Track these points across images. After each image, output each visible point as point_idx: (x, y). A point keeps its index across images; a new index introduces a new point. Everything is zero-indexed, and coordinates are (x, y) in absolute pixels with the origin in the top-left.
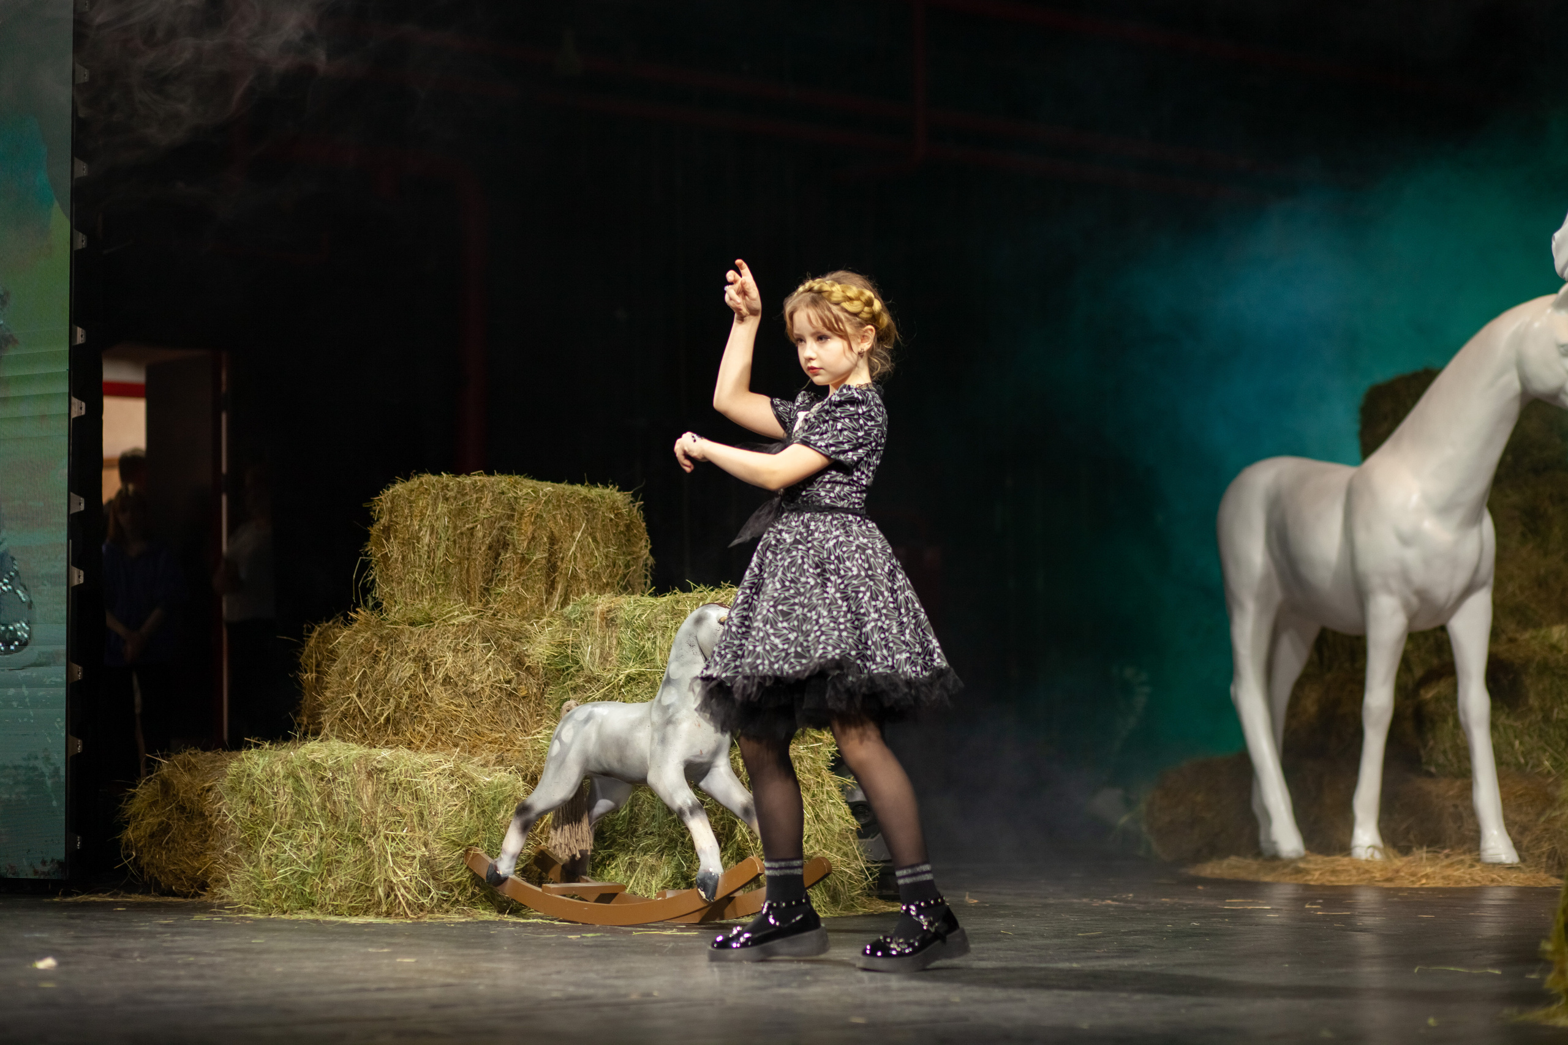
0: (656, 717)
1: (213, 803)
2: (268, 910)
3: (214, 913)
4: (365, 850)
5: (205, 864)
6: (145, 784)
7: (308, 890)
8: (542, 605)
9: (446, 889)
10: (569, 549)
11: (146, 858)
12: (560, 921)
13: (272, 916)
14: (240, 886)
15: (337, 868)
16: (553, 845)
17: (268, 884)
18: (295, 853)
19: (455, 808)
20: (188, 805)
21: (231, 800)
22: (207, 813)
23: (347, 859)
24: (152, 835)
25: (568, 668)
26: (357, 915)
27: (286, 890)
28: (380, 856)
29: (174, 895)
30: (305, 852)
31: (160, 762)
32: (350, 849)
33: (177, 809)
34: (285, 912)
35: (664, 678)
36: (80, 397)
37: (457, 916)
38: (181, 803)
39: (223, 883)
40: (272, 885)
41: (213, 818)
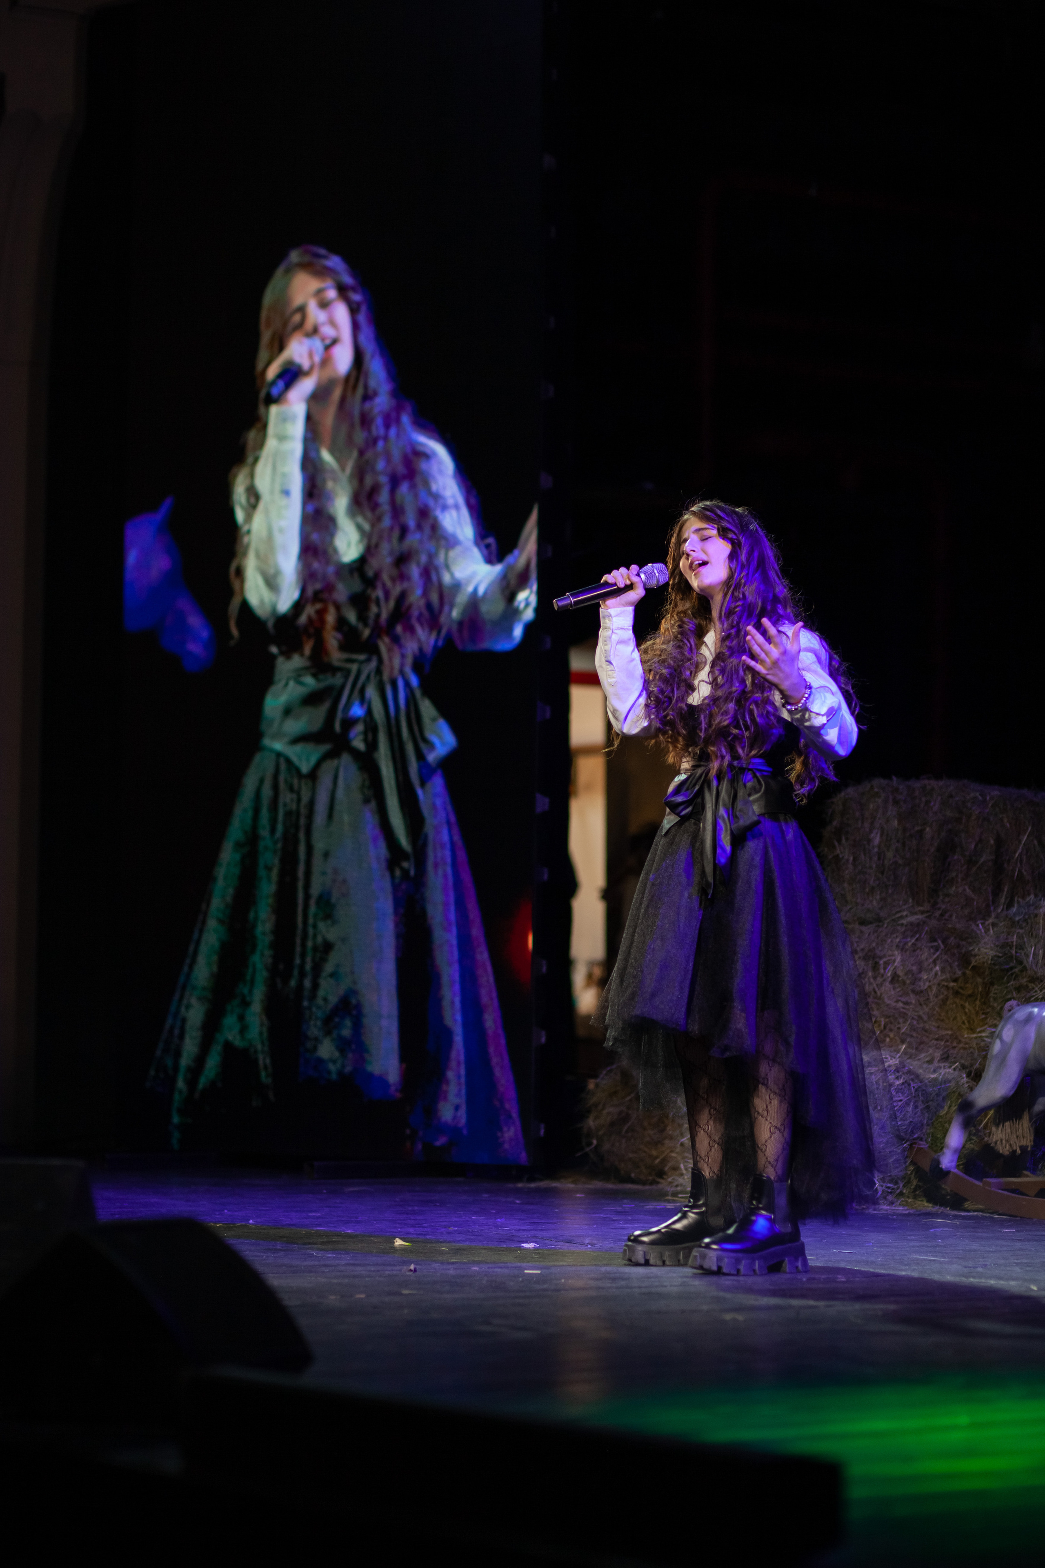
3: (668, 1201)
5: (662, 1152)
6: (606, 1074)
8: (988, 906)
9: (891, 1181)
10: (1015, 852)
11: (606, 1146)
12: (999, 1215)
16: (994, 1140)
19: (900, 1104)
24: (612, 1124)
25: (1012, 968)
36: (545, 701)
37: (902, 1207)
39: (677, 1172)
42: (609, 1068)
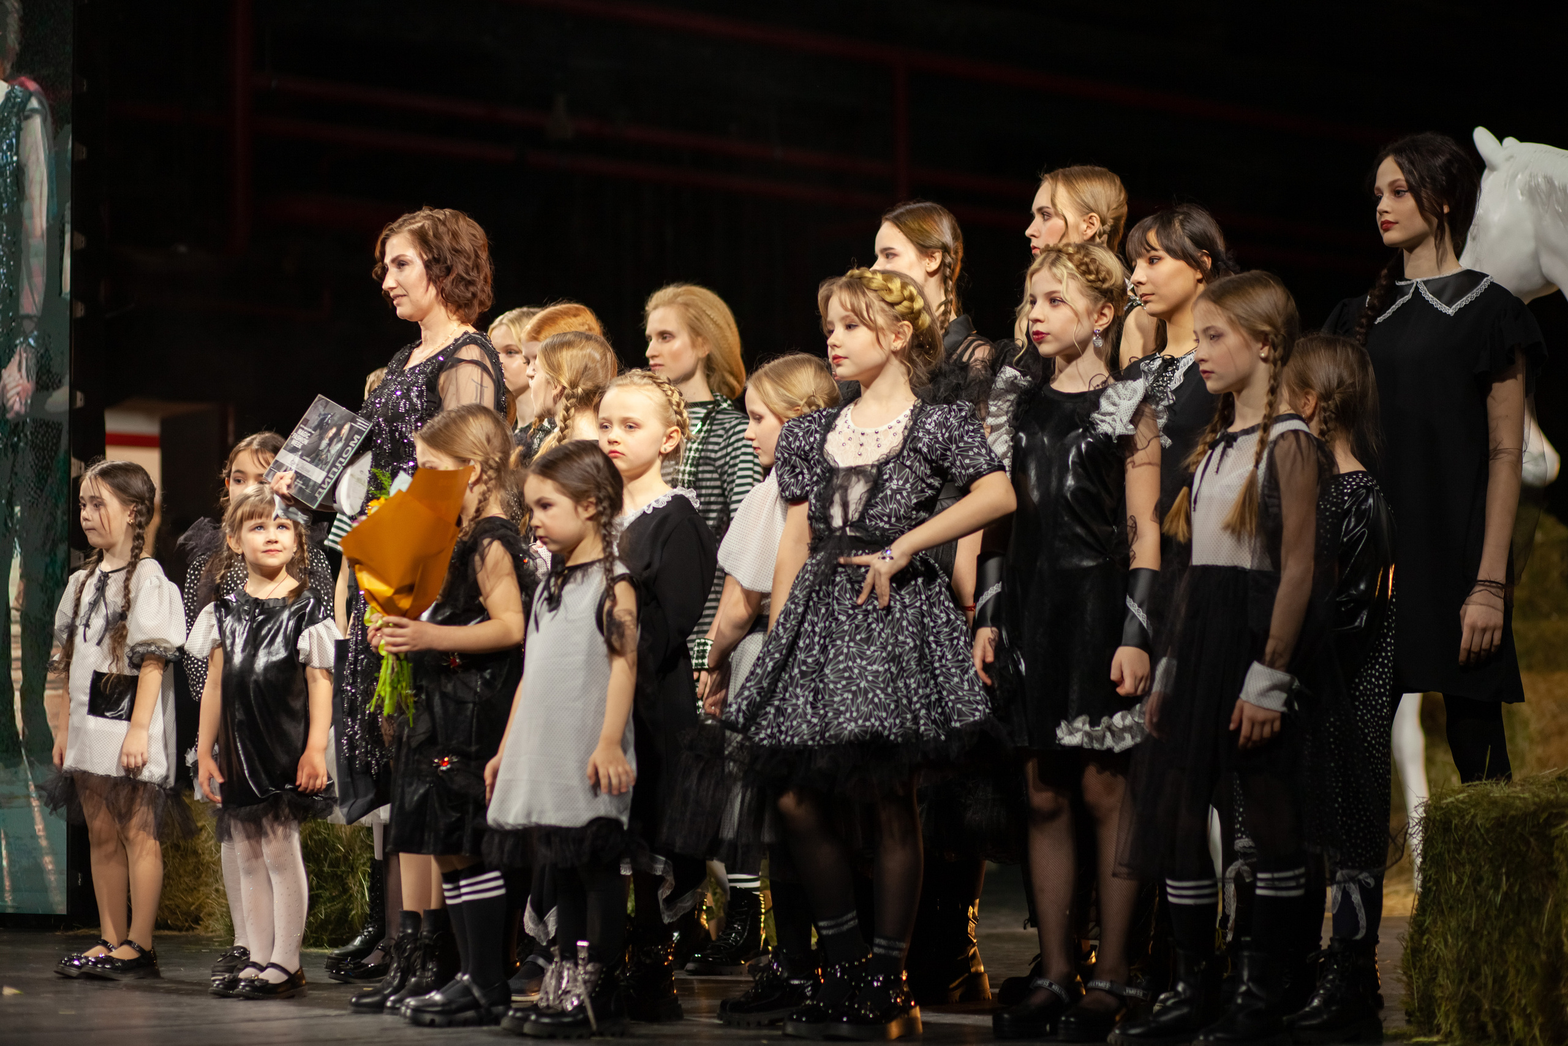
3: (203, 945)
4: (343, 885)
28: (357, 891)
29: (169, 928)
33: (172, 847)
36: (80, 457)
38: (175, 842)
39: (214, 917)
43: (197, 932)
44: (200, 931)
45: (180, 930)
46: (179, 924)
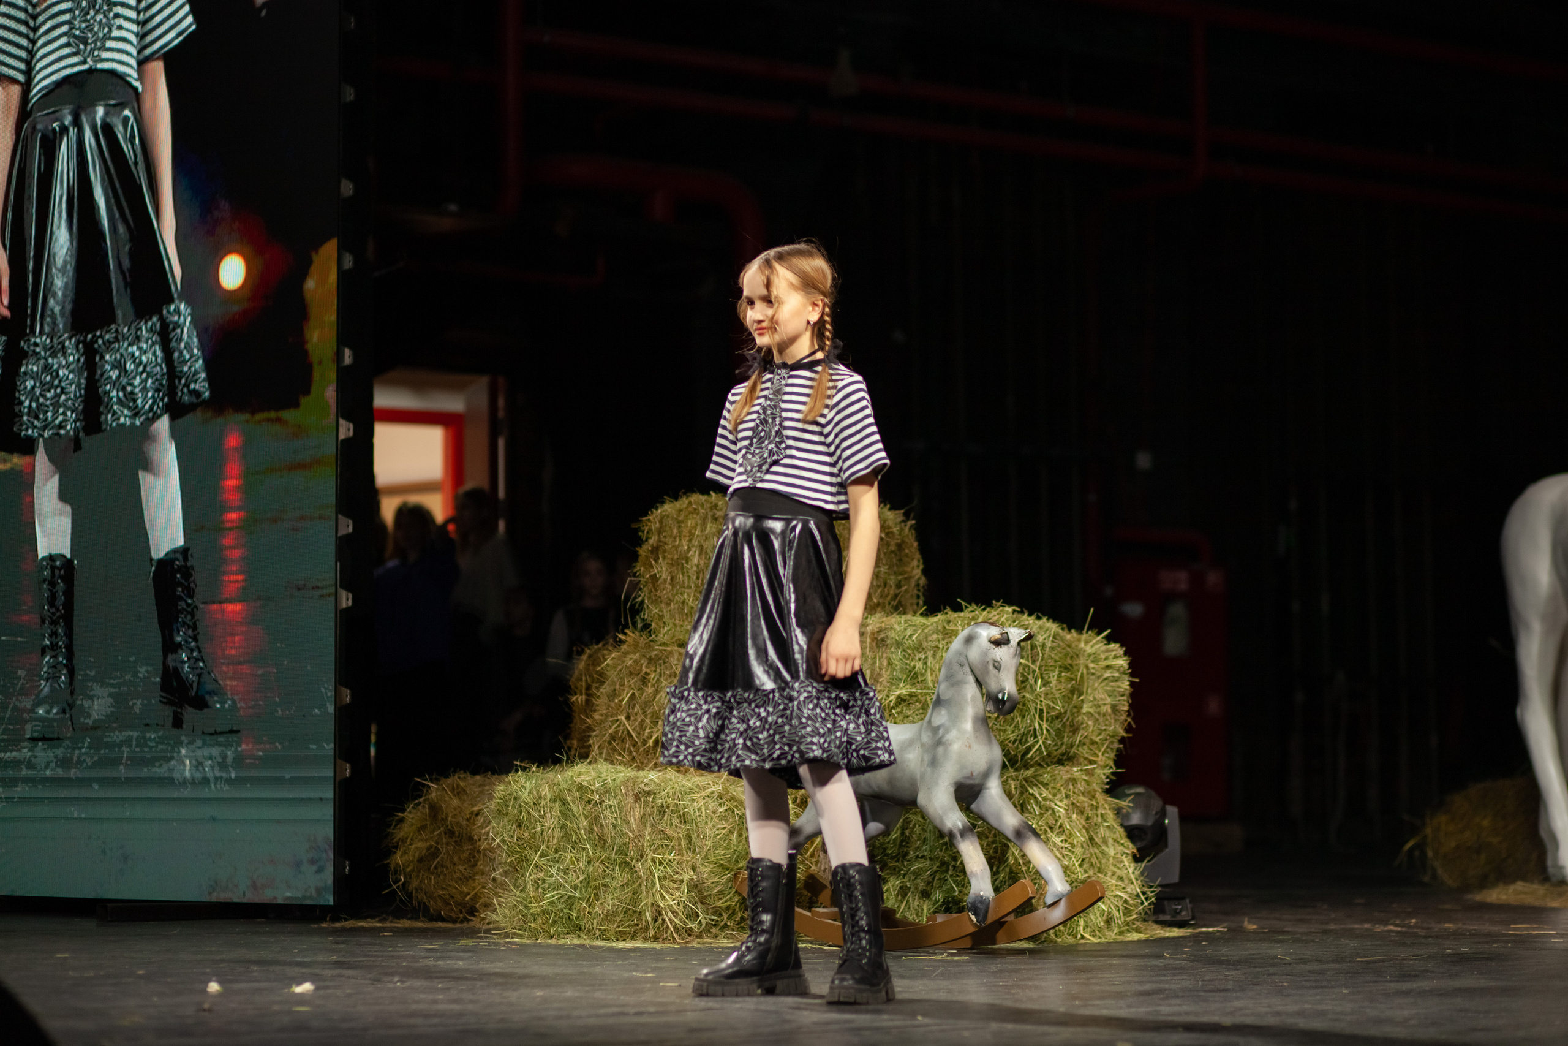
0: (926, 738)
1: (482, 827)
2: (535, 934)
3: (481, 938)
4: (632, 874)
5: (474, 888)
6: (413, 808)
7: (575, 915)
9: (714, 913)
11: (415, 883)
12: (830, 946)
13: (539, 941)
14: (507, 911)
15: (605, 892)
16: (823, 868)
17: (535, 908)
18: (562, 877)
19: (723, 831)
20: (456, 830)
21: (498, 824)
22: (476, 838)
23: (614, 883)
24: (420, 860)
26: (624, 940)
27: (553, 915)
28: (647, 880)
29: (443, 920)
30: (572, 876)
31: (428, 786)
32: (617, 874)
33: (445, 833)
34: (551, 937)
35: (934, 697)
36: (348, 419)
37: (726, 941)
38: (449, 827)
39: (491, 908)
40: (539, 909)
41: (481, 843)
42: (416, 801)
43: (472, 924)
44: (475, 923)
45: (454, 922)
46: (453, 915)
